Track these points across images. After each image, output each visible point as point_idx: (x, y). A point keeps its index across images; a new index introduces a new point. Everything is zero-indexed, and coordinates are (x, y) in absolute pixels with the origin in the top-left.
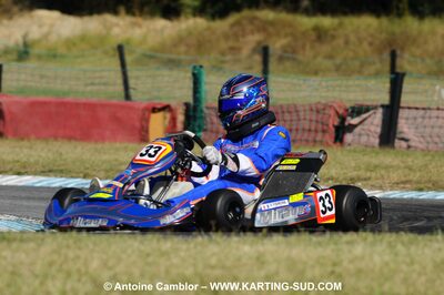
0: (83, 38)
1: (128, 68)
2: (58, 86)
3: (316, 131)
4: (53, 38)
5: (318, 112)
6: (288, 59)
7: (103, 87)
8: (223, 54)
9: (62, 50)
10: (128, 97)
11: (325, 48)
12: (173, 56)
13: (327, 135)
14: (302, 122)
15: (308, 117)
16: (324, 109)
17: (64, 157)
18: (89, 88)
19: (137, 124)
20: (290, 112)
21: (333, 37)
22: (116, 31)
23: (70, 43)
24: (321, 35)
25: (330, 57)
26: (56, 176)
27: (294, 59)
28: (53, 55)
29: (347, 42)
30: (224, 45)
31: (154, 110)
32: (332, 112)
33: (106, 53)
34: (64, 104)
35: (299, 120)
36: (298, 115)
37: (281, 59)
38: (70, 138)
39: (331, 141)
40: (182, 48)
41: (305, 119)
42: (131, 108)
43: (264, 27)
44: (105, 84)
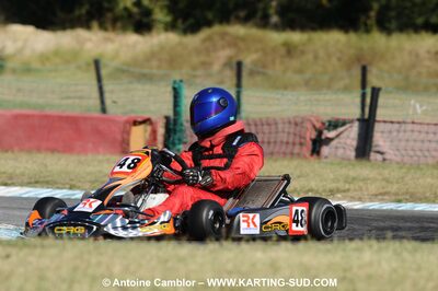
0: (57, 53)
1: (105, 82)
2: (34, 99)
3: (294, 144)
4: (27, 52)
5: (296, 124)
6: (258, 73)
7: (77, 101)
8: (194, 68)
9: (35, 65)
10: (104, 110)
11: (295, 63)
12: (146, 71)
13: (304, 148)
14: (280, 135)
15: (286, 130)
16: (302, 123)
17: (49, 168)
18: (65, 102)
19: (119, 137)
20: (269, 124)
21: (303, 53)
22: (89, 46)
23: (44, 58)
24: (290, 50)
25: (300, 71)
26: (43, 187)
27: (264, 74)
28: (27, 70)
29: (316, 57)
30: (195, 60)
31: (135, 123)
32: (309, 126)
33: (79, 68)
34: (46, 117)
35: (277, 132)
36: (277, 128)
37: (252, 73)
38: (53, 150)
39: (308, 154)
40: (154, 63)
41: (283, 132)
42: (112, 121)
43: (235, 42)
44: (81, 98)
